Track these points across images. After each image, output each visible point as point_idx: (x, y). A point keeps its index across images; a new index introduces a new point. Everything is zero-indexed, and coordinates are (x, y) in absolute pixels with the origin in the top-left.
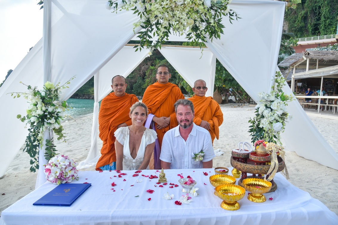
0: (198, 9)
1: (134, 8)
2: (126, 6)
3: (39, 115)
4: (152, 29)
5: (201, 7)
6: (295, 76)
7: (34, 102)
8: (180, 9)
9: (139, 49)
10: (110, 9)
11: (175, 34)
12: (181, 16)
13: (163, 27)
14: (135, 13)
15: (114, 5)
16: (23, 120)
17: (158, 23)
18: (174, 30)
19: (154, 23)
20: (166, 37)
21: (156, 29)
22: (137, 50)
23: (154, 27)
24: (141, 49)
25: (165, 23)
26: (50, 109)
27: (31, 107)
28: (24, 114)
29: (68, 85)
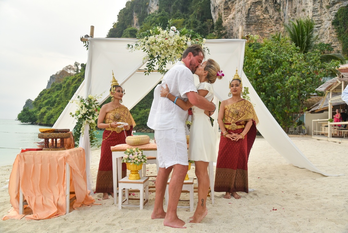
0: (183, 47)
1: (143, 48)
2: (138, 48)
3: (84, 114)
4: (155, 61)
5: (184, 47)
6: (331, 101)
7: (81, 105)
8: (171, 48)
9: (147, 74)
10: (128, 49)
11: (170, 63)
12: (172, 53)
13: (162, 59)
14: (144, 51)
15: (131, 47)
16: (73, 116)
17: (158, 57)
18: (169, 60)
19: (156, 57)
20: (164, 65)
21: (158, 61)
22: (146, 74)
23: (156, 59)
24: (148, 74)
25: (163, 57)
26: (90, 110)
27: (79, 108)
28: (74, 113)
29: (101, 96)
